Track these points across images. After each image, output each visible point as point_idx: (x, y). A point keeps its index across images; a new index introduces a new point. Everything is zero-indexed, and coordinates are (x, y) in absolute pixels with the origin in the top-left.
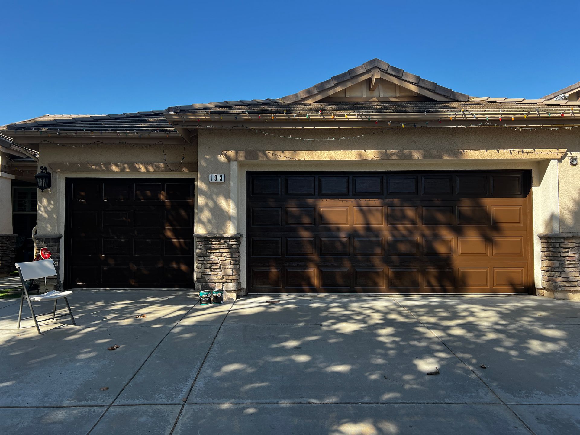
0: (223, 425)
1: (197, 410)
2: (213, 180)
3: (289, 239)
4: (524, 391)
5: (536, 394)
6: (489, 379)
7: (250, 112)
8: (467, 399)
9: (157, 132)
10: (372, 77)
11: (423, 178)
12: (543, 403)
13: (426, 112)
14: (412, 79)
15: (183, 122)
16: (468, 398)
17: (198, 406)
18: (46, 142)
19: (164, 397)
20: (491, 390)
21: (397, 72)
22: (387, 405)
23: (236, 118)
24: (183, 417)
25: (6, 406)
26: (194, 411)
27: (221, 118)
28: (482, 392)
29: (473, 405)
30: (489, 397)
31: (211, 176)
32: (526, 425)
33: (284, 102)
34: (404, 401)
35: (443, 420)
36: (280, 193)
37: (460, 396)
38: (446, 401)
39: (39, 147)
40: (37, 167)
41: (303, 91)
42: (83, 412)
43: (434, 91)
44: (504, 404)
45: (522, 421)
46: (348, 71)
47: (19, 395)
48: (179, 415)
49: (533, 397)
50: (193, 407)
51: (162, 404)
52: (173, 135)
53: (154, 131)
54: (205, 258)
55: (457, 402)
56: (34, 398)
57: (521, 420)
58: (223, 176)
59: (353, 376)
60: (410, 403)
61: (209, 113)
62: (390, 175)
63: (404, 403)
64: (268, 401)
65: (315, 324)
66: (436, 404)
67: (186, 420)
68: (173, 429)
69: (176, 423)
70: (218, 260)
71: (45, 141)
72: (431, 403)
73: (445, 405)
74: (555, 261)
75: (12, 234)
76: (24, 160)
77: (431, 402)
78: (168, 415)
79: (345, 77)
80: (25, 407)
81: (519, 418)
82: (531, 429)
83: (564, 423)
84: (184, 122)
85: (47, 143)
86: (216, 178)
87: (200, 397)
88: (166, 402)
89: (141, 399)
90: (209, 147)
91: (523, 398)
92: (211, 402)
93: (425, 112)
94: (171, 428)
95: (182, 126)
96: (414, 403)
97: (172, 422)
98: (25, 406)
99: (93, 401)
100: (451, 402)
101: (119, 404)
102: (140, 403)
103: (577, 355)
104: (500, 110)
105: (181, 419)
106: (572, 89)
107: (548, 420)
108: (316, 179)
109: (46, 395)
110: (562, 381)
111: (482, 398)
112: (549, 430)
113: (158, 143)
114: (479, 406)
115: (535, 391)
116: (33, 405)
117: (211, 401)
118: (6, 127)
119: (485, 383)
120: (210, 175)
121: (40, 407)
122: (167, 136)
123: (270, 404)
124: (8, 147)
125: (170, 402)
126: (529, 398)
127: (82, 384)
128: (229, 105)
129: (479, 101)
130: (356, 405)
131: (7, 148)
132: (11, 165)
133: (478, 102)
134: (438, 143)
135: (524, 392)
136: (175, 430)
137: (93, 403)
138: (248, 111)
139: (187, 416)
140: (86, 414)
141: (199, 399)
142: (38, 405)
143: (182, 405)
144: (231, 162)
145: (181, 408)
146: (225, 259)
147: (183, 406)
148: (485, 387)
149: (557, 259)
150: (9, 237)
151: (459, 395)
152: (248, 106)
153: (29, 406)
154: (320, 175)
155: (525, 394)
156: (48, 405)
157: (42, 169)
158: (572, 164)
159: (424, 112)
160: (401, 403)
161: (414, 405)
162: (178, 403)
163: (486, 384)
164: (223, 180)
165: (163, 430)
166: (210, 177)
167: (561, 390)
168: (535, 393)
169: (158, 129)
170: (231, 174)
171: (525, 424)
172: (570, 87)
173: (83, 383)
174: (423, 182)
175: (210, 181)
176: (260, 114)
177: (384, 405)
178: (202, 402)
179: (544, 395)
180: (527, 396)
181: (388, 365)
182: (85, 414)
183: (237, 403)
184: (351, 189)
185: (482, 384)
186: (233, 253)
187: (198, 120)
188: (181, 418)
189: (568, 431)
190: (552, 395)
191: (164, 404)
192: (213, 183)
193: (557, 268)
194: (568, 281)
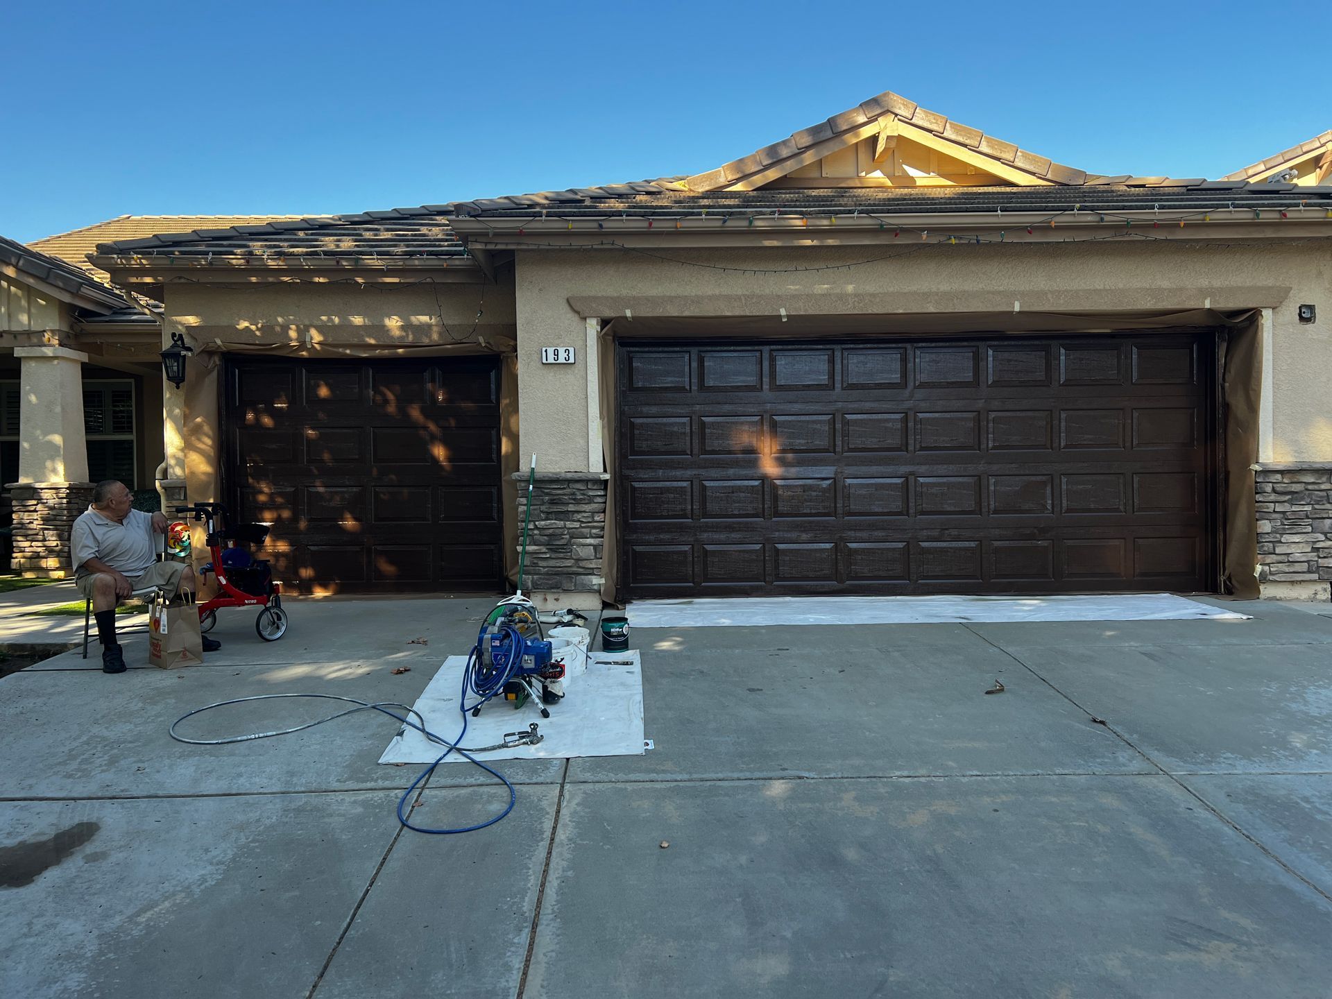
0: (648, 814)
1: (590, 792)
2: (551, 360)
3: (707, 483)
4: (1202, 753)
5: (1225, 758)
6: (1135, 736)
7: (629, 213)
8: (1096, 767)
9: (422, 257)
10: (879, 133)
11: (990, 352)
12: (1240, 772)
13: (1001, 211)
14: (965, 138)
15: (488, 235)
16: (1096, 764)
17: (590, 786)
18: (182, 281)
19: (521, 773)
20: (1139, 752)
21: (934, 121)
22: (946, 778)
23: (601, 226)
24: (569, 802)
25: (223, 793)
26: (585, 793)
27: (570, 227)
28: (1123, 757)
29: (1109, 776)
30: (1137, 765)
31: (546, 351)
32: (1208, 806)
33: (691, 190)
34: (978, 773)
35: (1054, 799)
36: (688, 388)
37: (1082, 762)
38: (1057, 772)
39: (165, 291)
40: (161, 334)
41: (732, 164)
42: (376, 799)
43: (1011, 164)
44: (1165, 773)
45: (1201, 800)
46: (828, 120)
47: (240, 775)
48: (559, 799)
49: (1220, 763)
50: (582, 787)
51: (521, 784)
52: (457, 262)
53: (416, 255)
54: (537, 523)
55: (1078, 772)
56: (271, 779)
57: (1199, 799)
58: (572, 350)
59: (873, 735)
60: (990, 776)
61: (544, 217)
62: (920, 345)
63: (979, 776)
64: (720, 776)
65: (779, 650)
66: (1039, 777)
67: (575, 806)
68: (556, 821)
69: (558, 812)
70: (565, 527)
71: (180, 278)
72: (1028, 775)
73: (1055, 777)
74: (1263, 521)
75: (87, 484)
76: (107, 319)
77: (1030, 773)
78: (540, 800)
79: (822, 134)
80: (260, 794)
81: (1194, 795)
82: (1217, 811)
83: (1279, 801)
84: (490, 236)
85: (186, 283)
86: (558, 355)
87: (589, 772)
88: (528, 781)
89: (477, 777)
90: (540, 290)
91: (1202, 764)
92: (613, 780)
93: (999, 212)
94: (552, 820)
95: (486, 244)
96: (997, 775)
97: (553, 811)
98: (260, 791)
99: (388, 782)
100: (1067, 772)
101: (438, 785)
102: (479, 782)
103: (1304, 695)
104: (1156, 204)
105: (566, 806)
106: (1304, 150)
107: (1249, 798)
108: (764, 354)
109: (292, 774)
110: (1274, 736)
111: (1124, 765)
112: (1251, 813)
113: (424, 281)
114: (1118, 778)
115: (1224, 753)
116: (274, 791)
117: (612, 776)
118: (95, 249)
119: (1127, 742)
120: (544, 349)
121: (288, 793)
122: (445, 265)
123: (727, 780)
124: (75, 292)
125: (534, 780)
126: (1213, 764)
127: (351, 755)
128: (578, 197)
129: (1109, 184)
130: (889, 780)
131: (72, 293)
132: (81, 331)
133: (1106, 186)
134: (1024, 276)
135: (1202, 755)
136: (561, 822)
137: (387, 784)
138: (625, 212)
139: (575, 801)
140: (383, 802)
141: (589, 774)
142: (283, 790)
143: (559, 785)
144: (588, 321)
145: (559, 789)
146: (578, 526)
147: (562, 787)
148: (1129, 749)
149: (1267, 516)
150: (83, 489)
151: (1080, 761)
152: (619, 200)
153: (266, 791)
154: (772, 347)
155: (1205, 759)
156: (303, 789)
157: (175, 339)
158: (1301, 318)
159: (997, 211)
160: (972, 776)
161: (998, 777)
162: (551, 781)
163: (1129, 744)
164: (572, 360)
165: (538, 822)
166: (544, 354)
167: (1274, 751)
168: (1225, 756)
169: (424, 252)
170: (588, 345)
171: (1206, 804)
172: (1301, 146)
173: (355, 753)
174: (990, 359)
175: (544, 361)
176: (653, 217)
177: (942, 780)
178: (595, 779)
179: (1241, 759)
180: (1209, 762)
181: (938, 716)
182: (380, 801)
183: (663, 779)
184: (838, 378)
185: (1122, 744)
186: (595, 514)
187: (521, 231)
188: (564, 804)
189: (1287, 813)
190: (1255, 759)
191: (524, 784)
192: (550, 366)
193: (1267, 536)
194: (1289, 562)
